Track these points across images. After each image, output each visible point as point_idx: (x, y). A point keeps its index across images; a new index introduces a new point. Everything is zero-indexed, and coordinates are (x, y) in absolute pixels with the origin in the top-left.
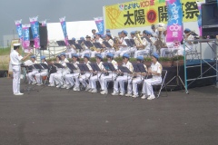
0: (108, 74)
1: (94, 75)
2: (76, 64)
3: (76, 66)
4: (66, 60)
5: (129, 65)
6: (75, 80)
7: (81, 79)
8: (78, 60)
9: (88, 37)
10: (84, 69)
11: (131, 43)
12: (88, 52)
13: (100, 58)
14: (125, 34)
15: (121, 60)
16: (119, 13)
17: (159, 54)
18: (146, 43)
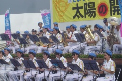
0: (56, 72)
1: (41, 72)
2: (21, 60)
3: (21, 63)
4: (10, 56)
5: (79, 62)
6: (19, 78)
7: (26, 77)
8: (23, 56)
9: (33, 31)
10: (29, 66)
11: (81, 38)
12: (33, 47)
13: (47, 54)
14: (74, 28)
15: (70, 56)
16: (67, 5)
17: (112, 50)
18: (98, 38)
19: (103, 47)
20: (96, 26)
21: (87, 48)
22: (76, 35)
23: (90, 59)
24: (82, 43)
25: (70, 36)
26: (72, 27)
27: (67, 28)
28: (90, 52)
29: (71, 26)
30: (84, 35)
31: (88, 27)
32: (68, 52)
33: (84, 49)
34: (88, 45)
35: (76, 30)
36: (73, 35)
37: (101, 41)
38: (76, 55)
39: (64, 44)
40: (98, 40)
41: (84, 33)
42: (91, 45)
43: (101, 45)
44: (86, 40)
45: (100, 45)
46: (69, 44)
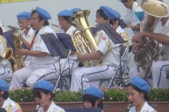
18: (109, 46)
19: (121, 72)
20: (102, 13)
21: (78, 73)
22: (48, 39)
23: (88, 105)
24: (63, 61)
25: (29, 40)
26: (36, 15)
27: (19, 17)
28: (87, 86)
29: (34, 12)
30: (69, 37)
31: (78, 16)
32: (25, 85)
33: (70, 76)
34: (81, 65)
35: (46, 24)
36: (39, 37)
37: (117, 52)
38: (43, 96)
39: (13, 63)
40: (109, 51)
41: (71, 31)
42: (89, 66)
43: (118, 64)
44: (74, 50)
45: (113, 65)
46: (27, 63)
